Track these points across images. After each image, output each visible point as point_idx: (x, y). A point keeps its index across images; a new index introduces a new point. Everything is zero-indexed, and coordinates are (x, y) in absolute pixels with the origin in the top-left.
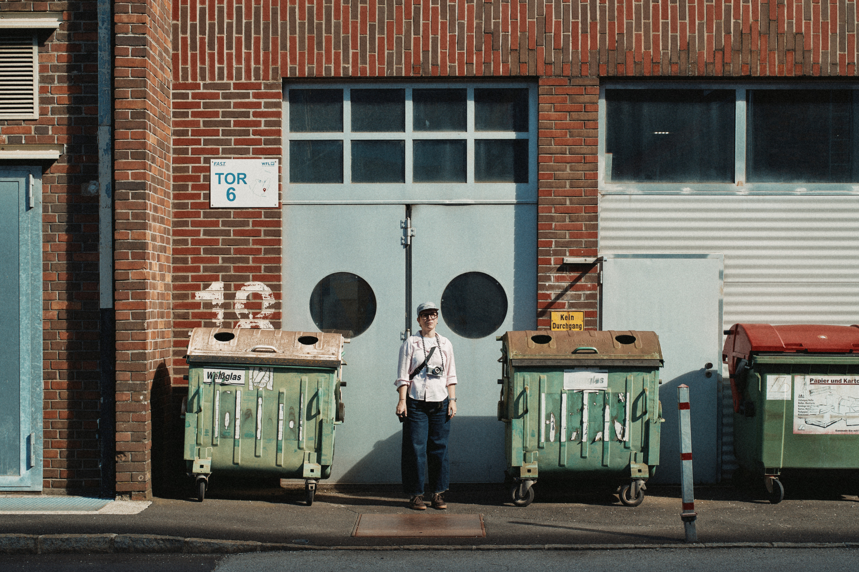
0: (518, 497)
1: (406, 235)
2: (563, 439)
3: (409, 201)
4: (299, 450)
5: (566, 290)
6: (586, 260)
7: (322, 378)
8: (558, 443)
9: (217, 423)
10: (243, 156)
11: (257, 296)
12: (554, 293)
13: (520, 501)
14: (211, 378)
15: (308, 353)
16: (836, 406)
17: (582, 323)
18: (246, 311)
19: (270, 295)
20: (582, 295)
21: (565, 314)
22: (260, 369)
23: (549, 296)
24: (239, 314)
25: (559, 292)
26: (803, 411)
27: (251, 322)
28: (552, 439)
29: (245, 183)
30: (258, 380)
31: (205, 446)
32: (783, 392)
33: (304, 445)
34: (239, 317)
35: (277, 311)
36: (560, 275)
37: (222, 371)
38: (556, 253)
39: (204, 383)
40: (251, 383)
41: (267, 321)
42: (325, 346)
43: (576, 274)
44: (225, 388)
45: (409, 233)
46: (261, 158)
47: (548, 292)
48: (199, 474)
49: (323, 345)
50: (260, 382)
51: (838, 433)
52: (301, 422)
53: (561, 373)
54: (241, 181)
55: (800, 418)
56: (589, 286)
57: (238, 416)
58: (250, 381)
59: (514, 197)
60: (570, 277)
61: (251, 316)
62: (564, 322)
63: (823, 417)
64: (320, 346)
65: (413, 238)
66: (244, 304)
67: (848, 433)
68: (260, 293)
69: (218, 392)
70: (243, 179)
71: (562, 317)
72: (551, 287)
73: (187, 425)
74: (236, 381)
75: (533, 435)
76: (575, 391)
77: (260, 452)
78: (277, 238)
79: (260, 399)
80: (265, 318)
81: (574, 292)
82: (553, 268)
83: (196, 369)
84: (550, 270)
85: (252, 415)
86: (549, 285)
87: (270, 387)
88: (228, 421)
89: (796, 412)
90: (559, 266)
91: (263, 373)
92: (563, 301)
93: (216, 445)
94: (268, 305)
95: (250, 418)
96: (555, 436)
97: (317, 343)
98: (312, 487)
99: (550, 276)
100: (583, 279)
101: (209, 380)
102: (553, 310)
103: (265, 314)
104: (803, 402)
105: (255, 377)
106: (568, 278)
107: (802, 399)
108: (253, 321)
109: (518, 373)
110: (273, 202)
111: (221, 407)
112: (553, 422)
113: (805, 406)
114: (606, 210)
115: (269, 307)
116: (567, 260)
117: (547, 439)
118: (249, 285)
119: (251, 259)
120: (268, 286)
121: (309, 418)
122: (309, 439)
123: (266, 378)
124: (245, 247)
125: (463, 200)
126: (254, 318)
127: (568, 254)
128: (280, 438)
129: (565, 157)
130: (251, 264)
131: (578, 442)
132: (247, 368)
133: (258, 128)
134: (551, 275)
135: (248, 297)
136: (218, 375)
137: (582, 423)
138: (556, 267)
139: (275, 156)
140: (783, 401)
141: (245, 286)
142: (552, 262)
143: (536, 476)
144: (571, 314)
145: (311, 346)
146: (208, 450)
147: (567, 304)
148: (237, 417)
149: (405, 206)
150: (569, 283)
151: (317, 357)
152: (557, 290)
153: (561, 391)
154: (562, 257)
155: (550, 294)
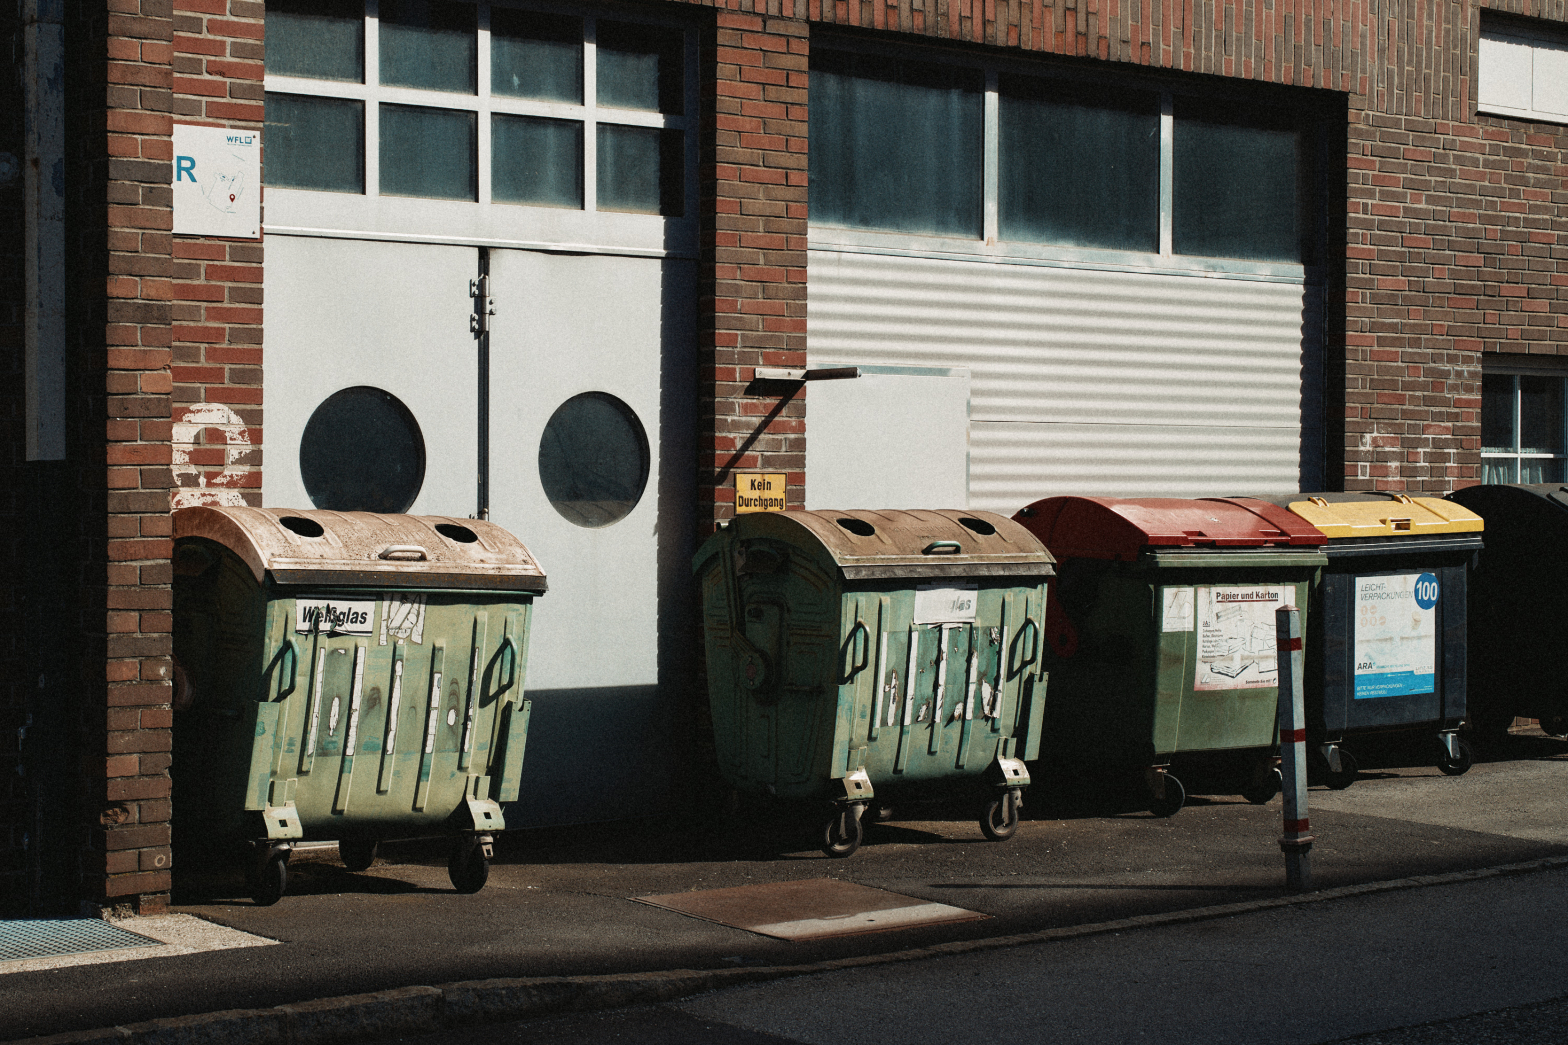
0: (836, 839)
1: (479, 309)
2: (908, 721)
3: (485, 241)
4: (458, 774)
5: (759, 430)
6: (789, 374)
7: (512, 612)
8: (899, 727)
9: (315, 721)
10: (188, 118)
11: (215, 435)
12: (741, 438)
13: (838, 847)
14: (310, 621)
15: (482, 561)
16: (1248, 638)
17: (783, 496)
18: (193, 470)
19: (241, 433)
20: (784, 442)
21: (758, 478)
22: (404, 598)
23: (732, 443)
24: (178, 476)
25: (747, 434)
26: (1209, 649)
27: (203, 495)
28: (891, 721)
29: (193, 180)
30: (396, 623)
31: (284, 777)
32: (1184, 618)
33: (468, 762)
34: (179, 483)
35: (254, 469)
36: (749, 401)
37: (333, 604)
38: (744, 358)
39: (297, 631)
40: (384, 630)
41: (235, 492)
43: (773, 401)
44: (336, 642)
45: (487, 308)
46: (224, 126)
47: (732, 435)
48: (280, 841)
49: (495, 544)
50: (399, 628)
51: (1251, 686)
52: (471, 712)
53: (912, 591)
54: (184, 173)
55: (1205, 662)
56: (794, 424)
57: (356, 704)
58: (384, 624)
59: (662, 244)
60: (766, 407)
61: (202, 480)
62: (755, 494)
63: (1232, 659)
64: (491, 545)
65: (491, 316)
66: (189, 453)
67: (1260, 685)
68: (222, 428)
69: (323, 650)
70: (188, 170)
71: (753, 484)
72: (736, 426)
73: (258, 729)
74: (357, 627)
75: (863, 716)
76: (930, 627)
77: (387, 784)
78: (256, 306)
79: (399, 664)
80: (231, 484)
81: (768, 437)
82: (740, 387)
83: (281, 601)
84: (734, 390)
85: (380, 702)
86: (732, 421)
87: (417, 638)
88: (337, 716)
89: (1200, 654)
90: (748, 384)
91: (408, 606)
92: (754, 453)
93: (307, 773)
94: (237, 457)
95: (377, 707)
96: (896, 715)
97: (480, 539)
98: (488, 851)
99: (734, 403)
100: (784, 412)
101: (306, 626)
102: (739, 470)
103: (231, 476)
104: (1208, 634)
105: (392, 615)
106: (761, 408)
107: (1208, 628)
108: (207, 491)
109: (849, 594)
110: (247, 229)
111: (325, 683)
112: (894, 687)
113: (1211, 642)
114: (821, 279)
115: (240, 461)
116: (761, 373)
117: (884, 722)
118: (199, 411)
119: (203, 352)
120: (237, 412)
121: (484, 703)
122: (480, 748)
123: (412, 618)
124: (192, 324)
125: (577, 245)
126: (209, 484)
127: (761, 361)
128: (428, 750)
129: (756, 171)
130: (203, 363)
131: (927, 725)
132: (379, 597)
133: (218, 59)
134: (735, 400)
135: (197, 441)
136: (324, 612)
137: (936, 686)
138: (743, 386)
139: (252, 124)
140: (1184, 632)
141: (193, 412)
142: (738, 376)
143: (871, 794)
144: (767, 478)
146: (289, 785)
147: (759, 459)
148: (354, 707)
149: (477, 250)
150: (763, 418)
151: (504, 568)
152: (745, 431)
153: (910, 627)
154: (753, 367)
155: (735, 438)
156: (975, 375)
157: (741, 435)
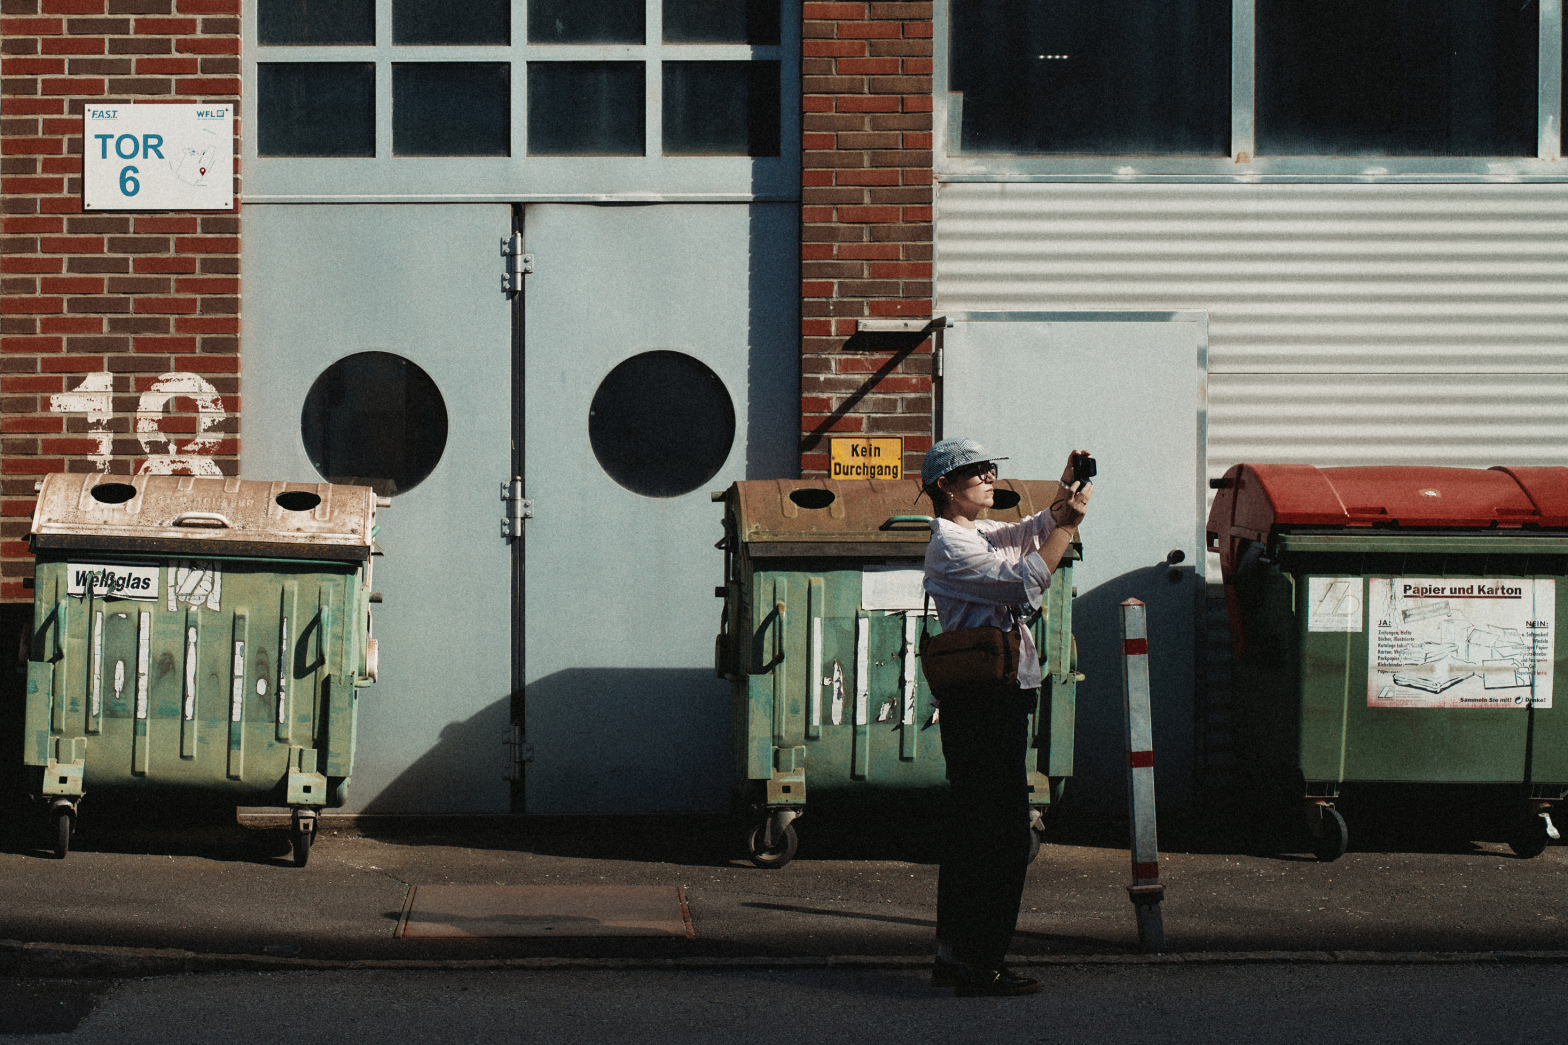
0: (761, 848)
1: (511, 268)
2: (862, 719)
3: (519, 197)
4: (277, 744)
5: (865, 389)
6: (906, 325)
7: (329, 583)
8: (851, 727)
9: (96, 684)
10: (156, 97)
11: (186, 403)
12: (838, 398)
13: (765, 857)
14: (84, 584)
15: (299, 530)
16: (1462, 645)
17: (898, 463)
18: (162, 438)
19: (215, 402)
20: (899, 404)
21: (862, 443)
22: (193, 565)
23: (826, 403)
24: (146, 443)
25: (847, 394)
26: (1388, 656)
27: (173, 462)
28: (837, 719)
29: (160, 156)
30: (187, 589)
31: (72, 735)
32: (1345, 615)
33: (289, 733)
34: (147, 450)
35: (229, 436)
36: (850, 357)
37: (109, 569)
38: (841, 309)
39: (69, 594)
40: (172, 596)
41: (208, 460)
42: (336, 513)
43: (885, 356)
44: (115, 606)
45: (520, 267)
46: (195, 102)
47: (825, 396)
48: (57, 797)
49: (332, 512)
50: (191, 594)
51: (1465, 705)
52: (283, 682)
53: (857, 572)
54: (151, 151)
55: (1383, 672)
56: (914, 381)
57: (144, 667)
58: (171, 590)
59: (749, 187)
60: (874, 362)
61: (172, 448)
62: (859, 461)
63: (1432, 670)
64: (324, 514)
65: (526, 275)
66: (159, 421)
67: (1489, 704)
68: (192, 397)
69: (99, 614)
70: (155, 148)
71: (854, 449)
72: (831, 385)
73: (30, 687)
74: (140, 592)
75: (794, 711)
76: (887, 613)
77: (193, 748)
78: (230, 276)
79: (192, 632)
80: (204, 451)
81: (881, 396)
82: (836, 342)
83: (51, 565)
84: (828, 346)
85: (174, 668)
86: (826, 380)
87: (213, 605)
88: (122, 679)
89: (1373, 659)
90: (848, 338)
91: (199, 573)
92: (857, 415)
93: (95, 733)
94: (210, 424)
95: (170, 674)
96: (844, 713)
97: (318, 507)
98: (306, 826)
99: (828, 360)
100: (900, 368)
101: (80, 589)
102: (836, 434)
103: (204, 444)
104: (1388, 636)
105: (180, 582)
106: (867, 365)
107: (1388, 630)
108: (177, 458)
109: (762, 573)
110: (221, 199)
111: (106, 647)
112: (838, 681)
113: (1393, 646)
114: (950, 215)
115: (213, 428)
116: (865, 325)
117: (826, 719)
118: (167, 381)
119: (172, 323)
120: (209, 381)
121: (301, 672)
122: (301, 719)
123: (206, 585)
124: (160, 296)
125: (636, 195)
126: (179, 452)
127: (866, 312)
128: (236, 718)
129: (861, 100)
130: (173, 333)
131: (894, 726)
132: (163, 563)
133: (188, 37)
134: (830, 357)
135: (166, 407)
136: (100, 577)
137: (902, 682)
138: (841, 340)
139: (225, 97)
140: (1344, 634)
141: (159, 381)
142: (833, 329)
143: (802, 800)
144: (875, 443)
145: (306, 514)
146: (75, 744)
147: (865, 422)
148: (141, 671)
149: (509, 207)
150: (870, 376)
151: (318, 537)
152: (843, 391)
153: (857, 614)
154: (855, 318)
155: (830, 399)
156: (1214, 318)
157: (838, 395)
